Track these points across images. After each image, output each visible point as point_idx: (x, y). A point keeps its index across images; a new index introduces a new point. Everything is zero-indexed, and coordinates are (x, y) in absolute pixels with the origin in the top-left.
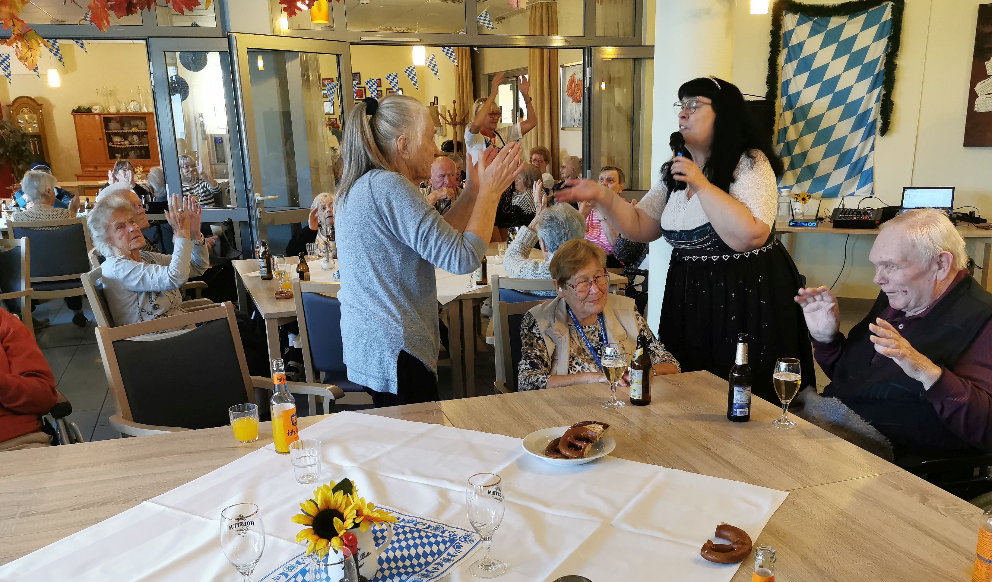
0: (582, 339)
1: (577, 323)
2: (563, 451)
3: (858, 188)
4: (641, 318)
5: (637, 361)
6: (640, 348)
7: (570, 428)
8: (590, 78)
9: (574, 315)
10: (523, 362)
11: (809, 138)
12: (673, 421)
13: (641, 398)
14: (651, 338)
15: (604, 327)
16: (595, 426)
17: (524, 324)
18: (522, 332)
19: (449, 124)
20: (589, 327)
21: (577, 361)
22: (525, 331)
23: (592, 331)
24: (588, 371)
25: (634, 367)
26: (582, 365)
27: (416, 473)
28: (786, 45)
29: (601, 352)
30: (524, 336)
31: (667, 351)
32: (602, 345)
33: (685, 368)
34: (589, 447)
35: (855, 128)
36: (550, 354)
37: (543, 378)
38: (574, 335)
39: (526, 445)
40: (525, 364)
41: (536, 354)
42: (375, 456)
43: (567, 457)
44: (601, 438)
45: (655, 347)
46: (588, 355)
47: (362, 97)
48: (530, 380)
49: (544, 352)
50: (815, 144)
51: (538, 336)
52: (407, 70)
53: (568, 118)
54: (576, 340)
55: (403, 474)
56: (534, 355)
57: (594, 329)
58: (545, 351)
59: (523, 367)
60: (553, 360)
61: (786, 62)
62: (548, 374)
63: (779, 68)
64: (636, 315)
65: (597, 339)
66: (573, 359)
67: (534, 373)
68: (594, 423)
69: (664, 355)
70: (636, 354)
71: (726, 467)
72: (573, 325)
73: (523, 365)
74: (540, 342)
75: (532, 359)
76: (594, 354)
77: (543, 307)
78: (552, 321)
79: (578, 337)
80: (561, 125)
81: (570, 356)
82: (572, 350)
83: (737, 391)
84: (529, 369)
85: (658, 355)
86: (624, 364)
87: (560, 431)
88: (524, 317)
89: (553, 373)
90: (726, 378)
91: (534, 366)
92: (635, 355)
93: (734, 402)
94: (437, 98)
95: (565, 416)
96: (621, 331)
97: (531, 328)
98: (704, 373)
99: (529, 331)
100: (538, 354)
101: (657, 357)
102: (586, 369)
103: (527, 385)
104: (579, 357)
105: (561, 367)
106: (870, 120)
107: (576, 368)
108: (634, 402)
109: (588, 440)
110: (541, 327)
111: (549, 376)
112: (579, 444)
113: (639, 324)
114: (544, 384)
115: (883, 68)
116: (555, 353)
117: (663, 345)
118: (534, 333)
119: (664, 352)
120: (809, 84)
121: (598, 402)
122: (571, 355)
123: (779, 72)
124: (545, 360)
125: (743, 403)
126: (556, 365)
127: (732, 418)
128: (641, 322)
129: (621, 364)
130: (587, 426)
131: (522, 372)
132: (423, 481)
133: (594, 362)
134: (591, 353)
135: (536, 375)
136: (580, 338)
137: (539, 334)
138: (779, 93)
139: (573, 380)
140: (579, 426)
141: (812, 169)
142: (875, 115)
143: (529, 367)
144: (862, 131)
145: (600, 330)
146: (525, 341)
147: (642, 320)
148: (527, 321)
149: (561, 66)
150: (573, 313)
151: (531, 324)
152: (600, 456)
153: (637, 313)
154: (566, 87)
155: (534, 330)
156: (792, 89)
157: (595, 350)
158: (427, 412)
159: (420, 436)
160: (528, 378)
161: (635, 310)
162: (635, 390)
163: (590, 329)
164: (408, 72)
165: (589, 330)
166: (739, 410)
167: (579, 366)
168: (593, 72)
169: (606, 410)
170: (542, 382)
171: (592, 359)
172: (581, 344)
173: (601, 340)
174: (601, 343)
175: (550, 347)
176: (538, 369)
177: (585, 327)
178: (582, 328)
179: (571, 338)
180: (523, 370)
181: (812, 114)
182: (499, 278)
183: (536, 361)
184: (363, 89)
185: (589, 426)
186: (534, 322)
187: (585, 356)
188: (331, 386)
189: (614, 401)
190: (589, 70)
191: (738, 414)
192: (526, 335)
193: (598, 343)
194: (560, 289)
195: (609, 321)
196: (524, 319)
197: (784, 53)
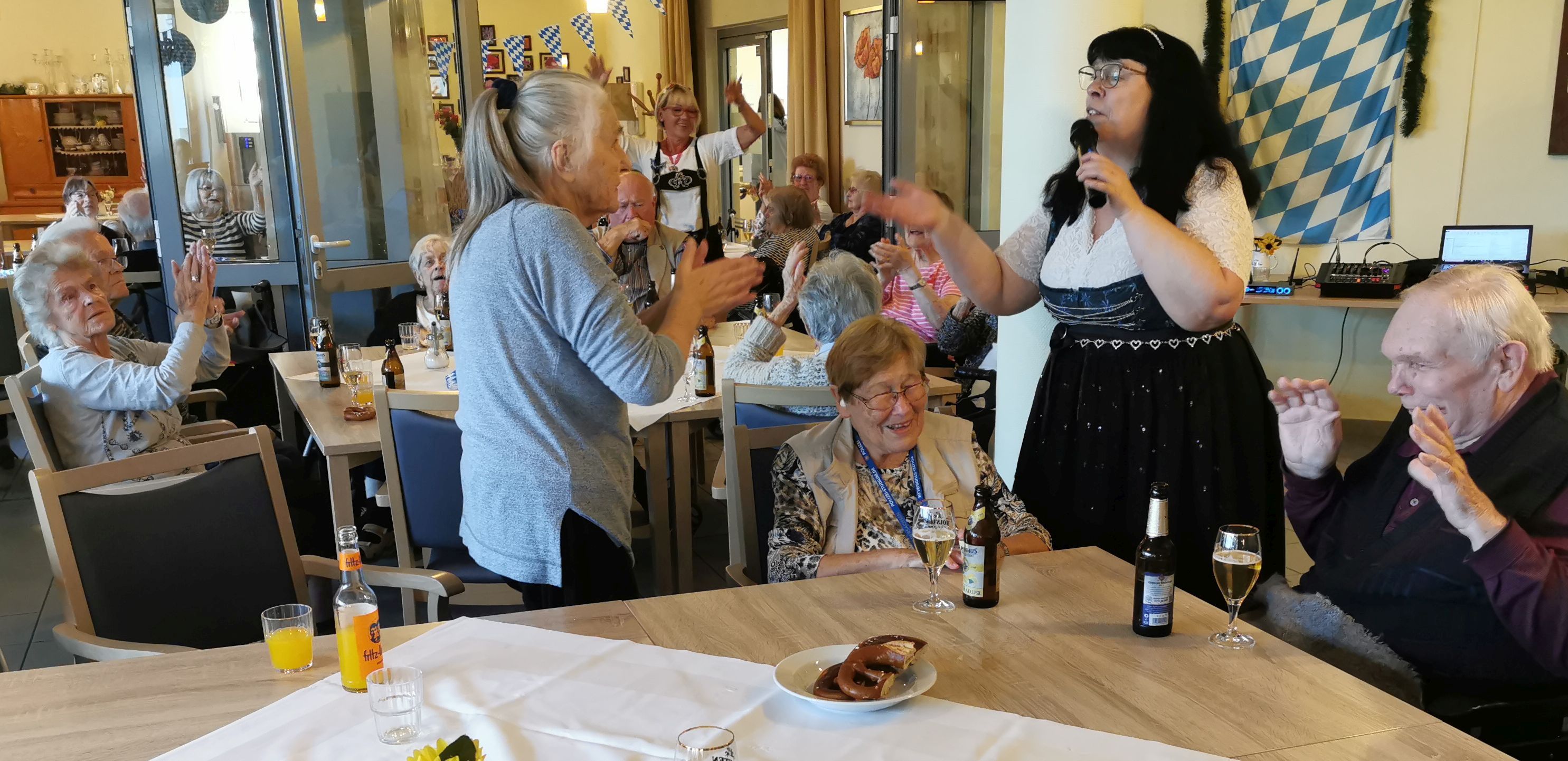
0: (880, 491)
1: (870, 463)
2: (845, 688)
3: (1365, 227)
4: (982, 454)
5: (974, 531)
6: (980, 507)
7: (858, 648)
8: (895, 35)
9: (866, 450)
10: (776, 531)
11: (1279, 141)
12: (1036, 635)
13: (981, 596)
14: (1001, 490)
15: (918, 470)
16: (901, 643)
17: (778, 465)
18: (774, 479)
19: (650, 114)
20: (892, 471)
21: (870, 530)
22: (781, 477)
23: (896, 478)
24: (890, 547)
25: (969, 540)
26: (880, 537)
27: (588, 726)
29: (913, 513)
30: (778, 487)
31: (1028, 512)
32: (914, 502)
33: (1058, 544)
34: (890, 680)
35: (1360, 121)
36: (824, 518)
37: (811, 559)
38: (866, 486)
39: (781, 677)
40: (781, 535)
41: (799, 518)
42: (517, 695)
43: (850, 698)
44: (910, 664)
45: (1007, 506)
46: (890, 519)
47: (498, 68)
48: (789, 563)
49: (812, 514)
50: (1290, 150)
51: (803, 485)
52: (576, 20)
53: (857, 104)
54: (869, 493)
55: (565, 726)
56: (794, 520)
57: (900, 474)
58: (815, 512)
59: (776, 540)
60: (830, 528)
62: (820, 553)
63: (1226, 17)
64: (975, 450)
65: (905, 491)
66: (865, 527)
67: (795, 551)
68: (899, 638)
69: (1022, 519)
70: (973, 517)
71: (1128, 715)
72: (864, 466)
73: (776, 536)
74: (806, 496)
75: (793, 526)
76: (902, 518)
77: (811, 435)
78: (827, 460)
79: (873, 488)
80: (845, 117)
81: (860, 522)
82: (862, 510)
83: (1150, 582)
84: (787, 544)
85: (1013, 520)
86: (951, 535)
87: (840, 653)
88: (779, 453)
89: (829, 550)
90: (1130, 558)
91: (795, 538)
92: (971, 519)
93: (1145, 602)
94: (629, 69)
95: (849, 626)
96: (948, 478)
97: (791, 472)
98: (1093, 551)
99: (786, 477)
100: (803, 517)
101: (1010, 522)
102: (887, 544)
103: (784, 571)
104: (874, 523)
105: (844, 539)
106: (1386, 108)
107: (868, 541)
108: (970, 602)
109: (888, 668)
110: (808, 471)
111: (822, 556)
112: (872, 675)
113: (979, 466)
114: (813, 571)
115: (1407, 17)
116: (832, 516)
117: (1021, 502)
118: (795, 481)
119: (1023, 514)
120: (1279, 44)
121: (907, 601)
122: (861, 519)
123: (1226, 25)
124: (816, 528)
125: (1159, 603)
126: (834, 536)
127: (1140, 630)
128: (983, 462)
129: (948, 535)
130: (887, 644)
131: (774, 548)
132: (601, 740)
133: (900, 531)
134: (896, 516)
135: (799, 554)
136: (876, 489)
137: (805, 483)
138: (1226, 61)
139: (863, 562)
140: (872, 644)
142: (1394, 99)
143: (786, 539)
144: (1370, 129)
145: (911, 474)
146: (780, 494)
147: (984, 458)
148: (784, 460)
149: (847, 14)
150: (864, 448)
151: (791, 465)
152: (910, 696)
153: (976, 445)
154: (854, 51)
155: (795, 476)
156: (1249, 55)
157: (902, 510)
158: (608, 619)
159: (596, 661)
160: (785, 559)
161: (973, 440)
162: (971, 581)
163: (894, 475)
164: (578, 24)
165: (892, 476)
166: (1152, 616)
167: (875, 537)
168: (900, 25)
169: (920, 615)
170: (810, 566)
171: (897, 527)
172: (877, 500)
173: (913, 492)
174: (913, 498)
175: (824, 504)
176: (803, 544)
177: (885, 470)
178: (880, 473)
179: (861, 490)
180: (777, 545)
181: (1283, 98)
182: (736, 384)
183: (798, 529)
184: (500, 54)
185: (890, 643)
186: (796, 462)
187: (885, 520)
188: (441, 574)
189: (935, 601)
190: (893, 21)
191: (1151, 623)
192: (782, 484)
193: (907, 498)
194: (842, 403)
195: (927, 461)
196: (779, 456)
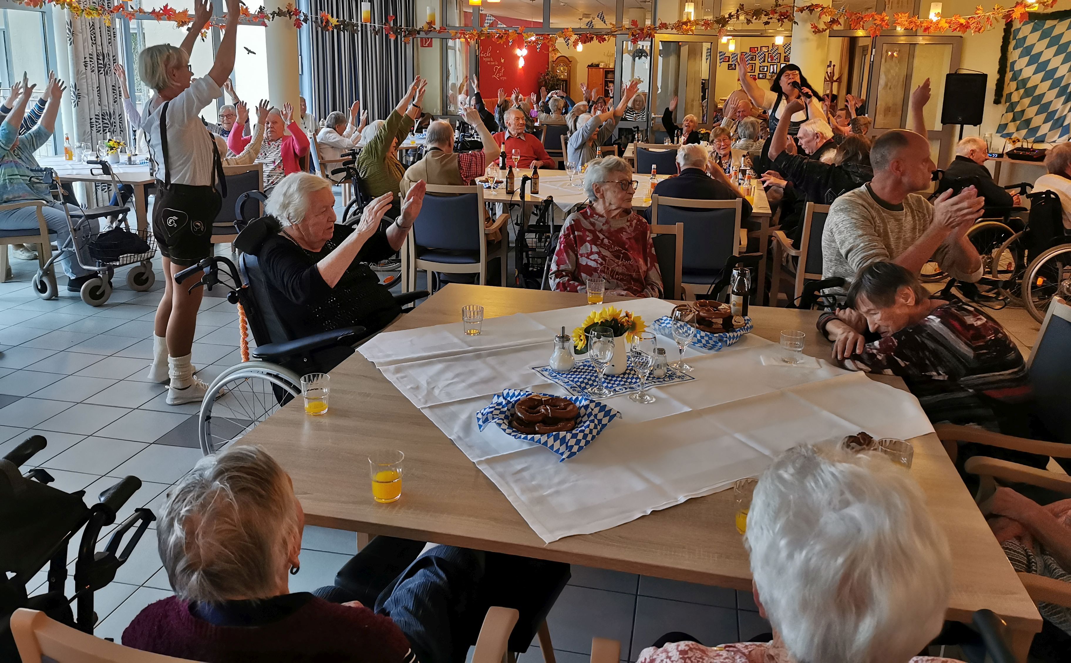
3: (1059, 137)
11: (1027, 101)
28: (1014, 38)
35: (1058, 96)
50: (1031, 105)
61: (1014, 49)
63: (1009, 53)
120: (1029, 64)
123: (1008, 56)
138: (1008, 69)
141: (1028, 121)
156: (1017, 68)
181: (1029, 85)
197: (1013, 43)
